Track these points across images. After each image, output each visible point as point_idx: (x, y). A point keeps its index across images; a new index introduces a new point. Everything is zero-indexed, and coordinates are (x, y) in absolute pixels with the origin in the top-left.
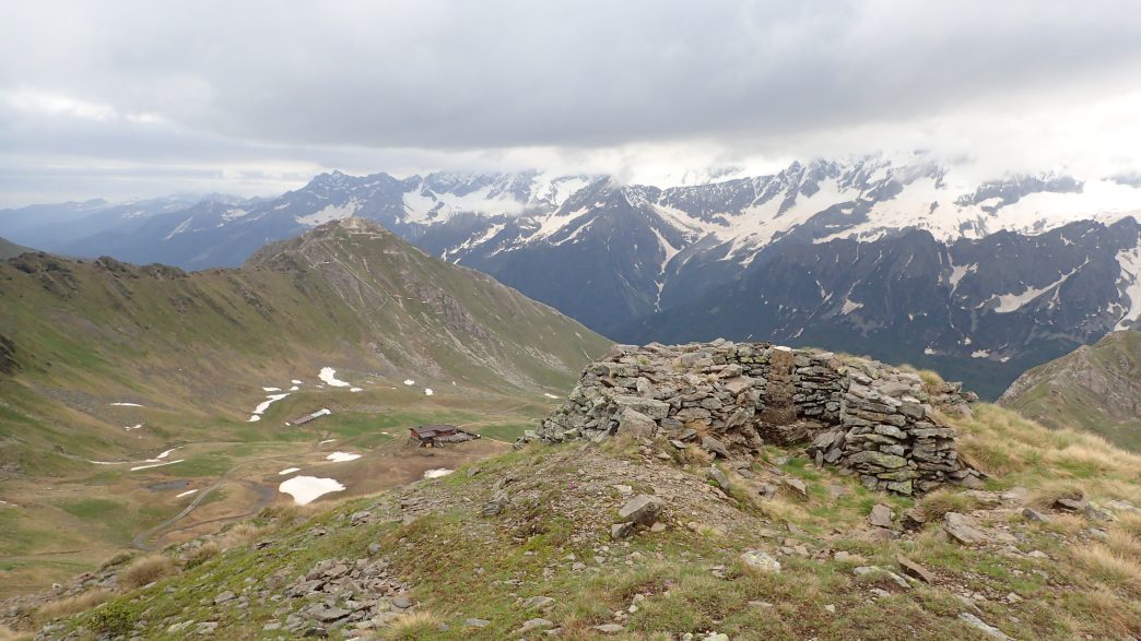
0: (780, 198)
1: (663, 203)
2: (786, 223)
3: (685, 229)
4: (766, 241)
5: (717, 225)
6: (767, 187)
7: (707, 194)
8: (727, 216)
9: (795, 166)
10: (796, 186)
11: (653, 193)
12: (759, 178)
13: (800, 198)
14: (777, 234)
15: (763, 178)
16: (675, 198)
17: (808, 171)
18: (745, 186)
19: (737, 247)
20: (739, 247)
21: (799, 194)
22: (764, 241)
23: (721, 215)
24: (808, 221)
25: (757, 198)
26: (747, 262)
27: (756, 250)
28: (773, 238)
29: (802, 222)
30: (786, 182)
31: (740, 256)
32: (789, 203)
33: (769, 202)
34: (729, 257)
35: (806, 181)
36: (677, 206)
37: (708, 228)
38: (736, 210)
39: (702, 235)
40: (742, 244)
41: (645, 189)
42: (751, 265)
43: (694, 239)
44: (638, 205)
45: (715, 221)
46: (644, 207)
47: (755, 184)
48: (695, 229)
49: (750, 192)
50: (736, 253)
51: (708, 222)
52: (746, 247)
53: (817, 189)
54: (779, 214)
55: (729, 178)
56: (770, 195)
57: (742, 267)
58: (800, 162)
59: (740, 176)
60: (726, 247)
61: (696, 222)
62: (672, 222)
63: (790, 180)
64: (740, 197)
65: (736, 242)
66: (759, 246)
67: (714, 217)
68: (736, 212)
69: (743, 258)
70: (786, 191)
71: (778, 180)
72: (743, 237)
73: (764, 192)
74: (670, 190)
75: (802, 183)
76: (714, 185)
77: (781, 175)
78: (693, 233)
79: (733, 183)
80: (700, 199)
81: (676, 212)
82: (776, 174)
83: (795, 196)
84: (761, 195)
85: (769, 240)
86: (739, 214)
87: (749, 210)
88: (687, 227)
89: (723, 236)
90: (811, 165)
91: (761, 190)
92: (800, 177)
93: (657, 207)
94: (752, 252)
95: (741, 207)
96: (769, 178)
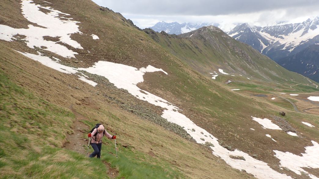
0: (302, 31)
1: (262, 31)
2: (305, 38)
3: (269, 40)
4: (298, 44)
5: (280, 39)
6: (298, 27)
7: (277, 29)
8: (283, 36)
9: (309, 20)
10: (308, 26)
11: (259, 29)
12: (295, 24)
13: (310, 30)
14: (302, 42)
15: (296, 24)
16: (266, 30)
17: (313, 22)
18: (290, 27)
19: (287, 46)
20: (288, 46)
21: (310, 29)
22: (297, 44)
23: (281, 35)
24: (314, 38)
25: (294, 30)
26: (290, 50)
27: (294, 47)
28: (300, 43)
29: (312, 38)
30: (305, 25)
31: (288, 48)
32: (306, 32)
33: (298, 32)
34: (284, 49)
35: (313, 25)
36: (267, 32)
37: (277, 39)
38: (286, 34)
39: (275, 42)
40: (289, 45)
41: (256, 27)
42: (292, 51)
43: (272, 43)
44: (254, 32)
45: (279, 37)
46: (256, 33)
47: (293, 26)
48: (273, 40)
49: (292, 28)
50: (287, 47)
51: (277, 37)
52: (290, 46)
53: (316, 28)
54: (302, 36)
55: (284, 24)
56: (299, 29)
57: (289, 52)
58: (311, 19)
59: (288, 23)
60: (284, 45)
61: (273, 37)
62: (265, 37)
63: (306, 25)
64: (288, 30)
65: (287, 44)
66: (295, 45)
67: (279, 36)
68: (286, 35)
69: (289, 49)
70: (305, 28)
71: (302, 25)
72: (289, 42)
73: (297, 28)
74: (265, 28)
75: (311, 26)
76: (280, 26)
77: (303, 23)
78: (272, 41)
79: (286, 25)
80: (275, 30)
81: (266, 34)
82: (301, 23)
83: (308, 29)
84: (296, 29)
85: (299, 44)
86: (287, 35)
87: (291, 34)
88: (270, 39)
89: (282, 42)
90: (315, 20)
91: (296, 28)
92: (310, 24)
93: (260, 33)
94: (293, 47)
95: (288, 33)
96: (299, 24)
